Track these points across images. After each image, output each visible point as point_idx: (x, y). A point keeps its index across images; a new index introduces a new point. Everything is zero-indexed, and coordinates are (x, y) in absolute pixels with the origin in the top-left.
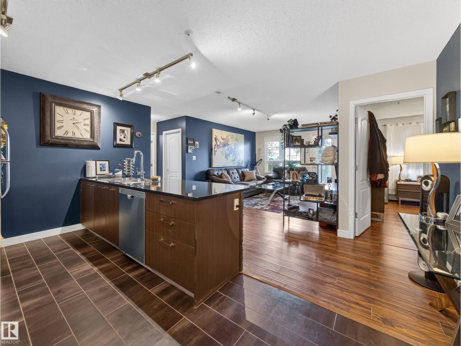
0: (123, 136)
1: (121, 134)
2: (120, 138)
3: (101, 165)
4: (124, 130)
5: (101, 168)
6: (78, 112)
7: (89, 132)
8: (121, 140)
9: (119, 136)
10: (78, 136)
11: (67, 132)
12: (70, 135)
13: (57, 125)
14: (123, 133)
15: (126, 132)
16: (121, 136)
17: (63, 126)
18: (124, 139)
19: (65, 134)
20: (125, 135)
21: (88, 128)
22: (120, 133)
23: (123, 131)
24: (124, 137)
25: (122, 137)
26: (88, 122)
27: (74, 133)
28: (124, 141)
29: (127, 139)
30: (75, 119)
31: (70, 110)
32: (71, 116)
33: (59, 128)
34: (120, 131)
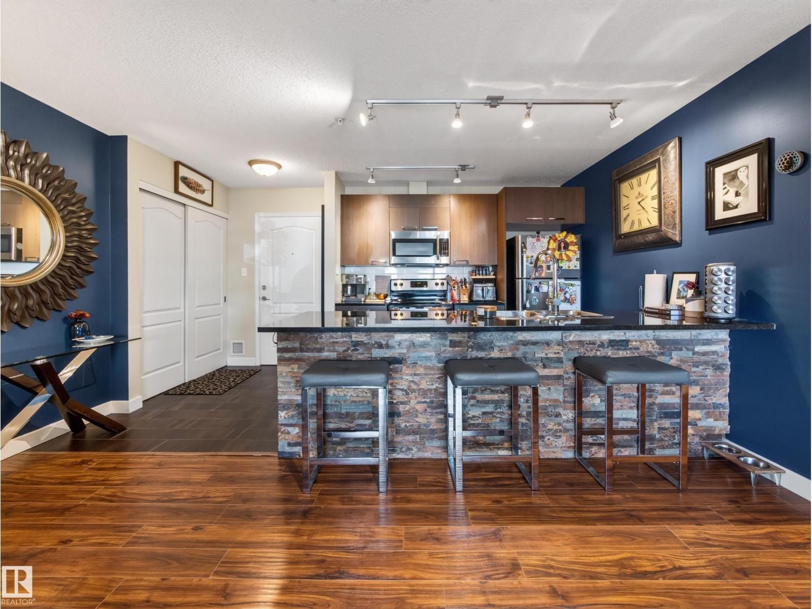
0: (732, 192)
1: (728, 188)
2: (724, 203)
3: (680, 282)
4: (737, 170)
5: (679, 292)
6: (644, 177)
7: (657, 210)
8: (727, 206)
9: (721, 195)
10: (645, 225)
11: (633, 223)
12: (636, 228)
13: (624, 214)
14: (732, 183)
15: (741, 175)
16: (728, 191)
17: (628, 215)
18: (736, 201)
19: (630, 227)
20: (742, 184)
21: (656, 203)
22: (724, 184)
23: (732, 177)
24: (737, 194)
25: (731, 198)
26: (656, 190)
27: (640, 222)
28: (736, 207)
29: (747, 194)
30: (641, 193)
31: (634, 181)
32: (637, 190)
33: (625, 219)
34: (724, 178)
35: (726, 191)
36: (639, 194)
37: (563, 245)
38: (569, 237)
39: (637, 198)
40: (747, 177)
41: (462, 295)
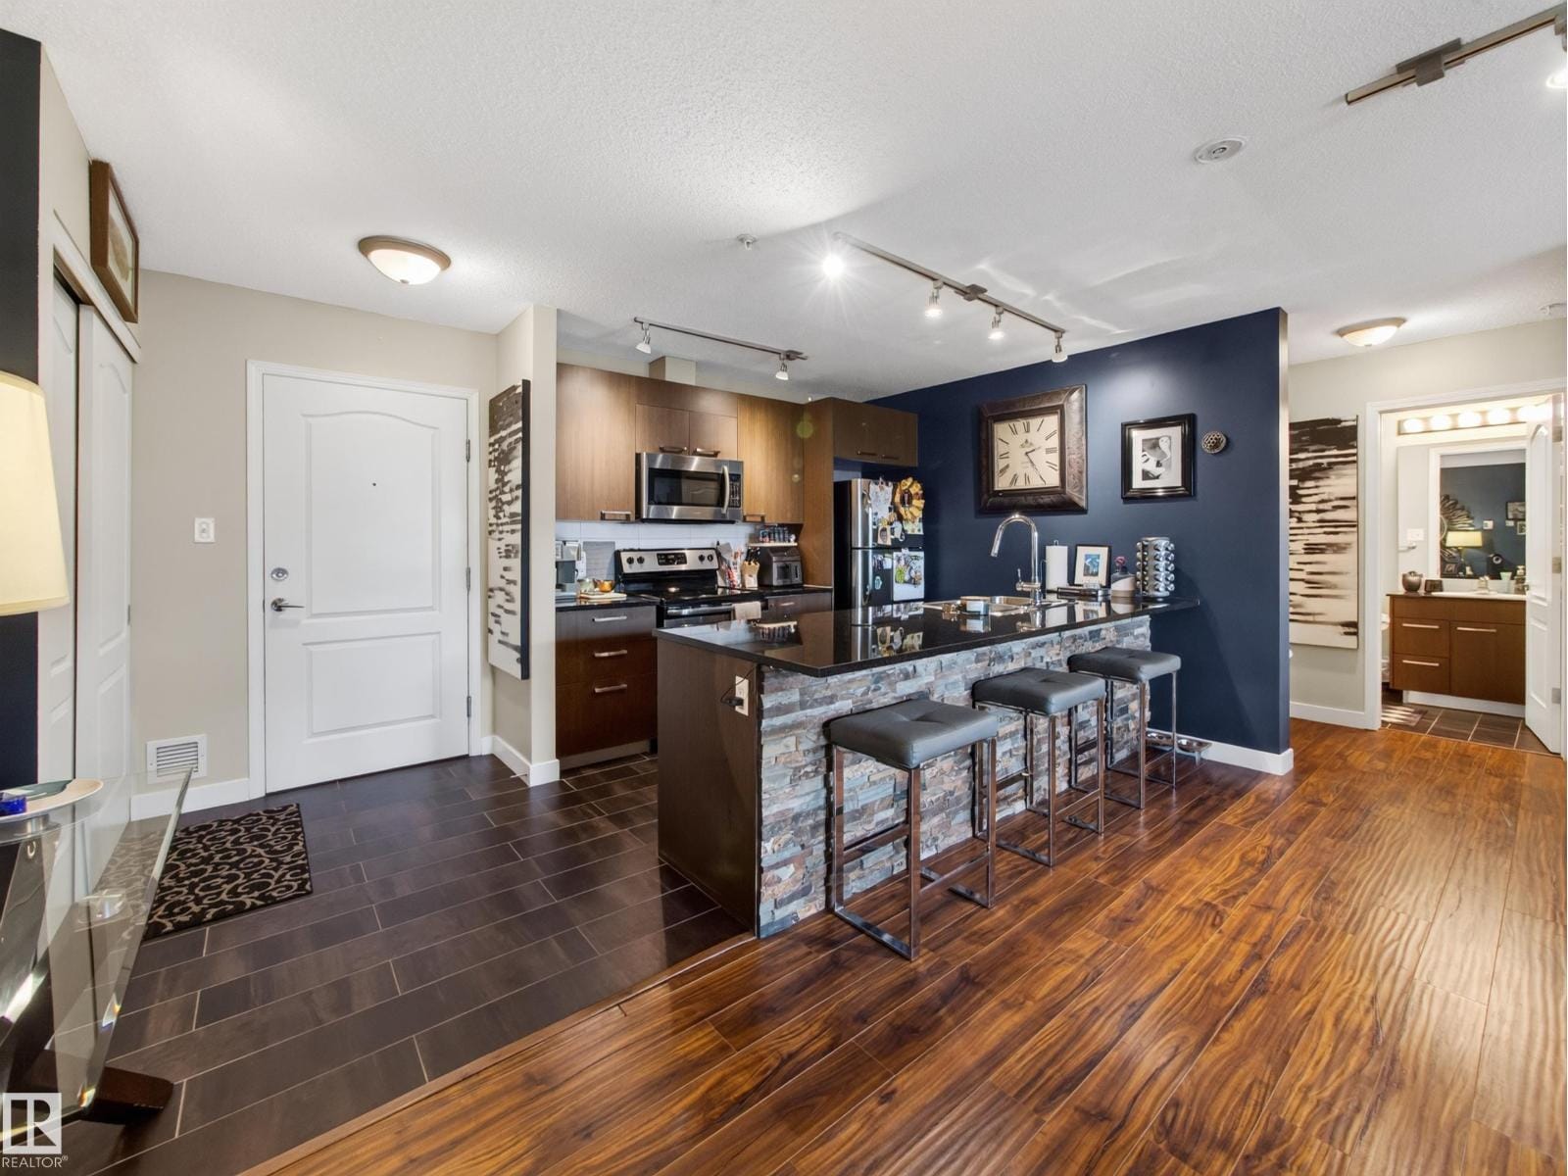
0: (1153, 462)
1: (1148, 456)
2: (1143, 471)
3: (1087, 557)
4: (1158, 439)
5: (1087, 568)
6: (1035, 422)
7: (1057, 468)
8: (1146, 475)
9: (1139, 462)
10: (1036, 483)
11: (1015, 479)
12: (1021, 484)
13: (999, 464)
14: (1152, 452)
15: (1164, 445)
16: (1148, 460)
17: (1007, 466)
18: (1156, 471)
19: (1011, 483)
20: (1164, 454)
21: (1055, 458)
22: (1143, 451)
23: (1153, 445)
24: (1159, 464)
25: (1151, 467)
26: (1055, 442)
27: (1027, 478)
28: (1158, 477)
29: (1169, 467)
30: (1031, 442)
31: (1020, 424)
32: (1022, 436)
33: (1003, 471)
34: (1143, 444)
35: (1145, 458)
36: (1027, 441)
37: (906, 498)
38: (914, 487)
39: (1022, 446)
40: (1170, 447)
41: (747, 577)
